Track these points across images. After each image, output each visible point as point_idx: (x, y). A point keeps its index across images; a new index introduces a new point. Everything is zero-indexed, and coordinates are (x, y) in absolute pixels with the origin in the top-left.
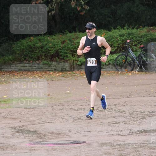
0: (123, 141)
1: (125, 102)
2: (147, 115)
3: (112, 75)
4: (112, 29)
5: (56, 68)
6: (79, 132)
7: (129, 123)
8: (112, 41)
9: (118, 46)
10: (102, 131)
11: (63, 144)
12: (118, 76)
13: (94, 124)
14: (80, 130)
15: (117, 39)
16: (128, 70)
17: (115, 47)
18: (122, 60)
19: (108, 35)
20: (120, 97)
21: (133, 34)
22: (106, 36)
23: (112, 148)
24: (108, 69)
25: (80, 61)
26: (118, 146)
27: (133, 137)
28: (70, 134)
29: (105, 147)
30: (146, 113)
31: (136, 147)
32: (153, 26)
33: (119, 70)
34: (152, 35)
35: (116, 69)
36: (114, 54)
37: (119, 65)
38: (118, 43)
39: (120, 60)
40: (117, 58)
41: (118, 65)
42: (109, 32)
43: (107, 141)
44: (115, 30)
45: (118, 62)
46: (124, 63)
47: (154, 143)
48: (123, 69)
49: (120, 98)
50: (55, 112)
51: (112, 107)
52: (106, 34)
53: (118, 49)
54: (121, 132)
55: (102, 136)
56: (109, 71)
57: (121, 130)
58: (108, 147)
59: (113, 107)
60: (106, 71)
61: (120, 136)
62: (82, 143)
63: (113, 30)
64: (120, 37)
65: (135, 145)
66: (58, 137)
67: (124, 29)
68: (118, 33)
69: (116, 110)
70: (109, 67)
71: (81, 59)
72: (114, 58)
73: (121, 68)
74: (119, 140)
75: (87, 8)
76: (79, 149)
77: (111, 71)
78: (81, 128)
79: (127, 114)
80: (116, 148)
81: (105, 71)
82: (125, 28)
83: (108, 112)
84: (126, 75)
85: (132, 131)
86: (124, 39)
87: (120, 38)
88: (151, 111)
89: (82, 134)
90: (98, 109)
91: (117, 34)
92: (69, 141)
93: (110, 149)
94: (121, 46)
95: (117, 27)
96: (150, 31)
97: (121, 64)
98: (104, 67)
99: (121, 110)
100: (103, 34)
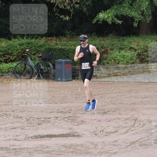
0: (19, 146)
1: (23, 108)
2: (43, 121)
4: (12, 38)
7: (25, 128)
8: (11, 49)
9: (18, 55)
15: (16, 48)
16: (27, 78)
17: (14, 55)
18: (21, 68)
19: (8, 44)
21: (32, 43)
22: (6, 44)
23: (8, 152)
24: (8, 76)
26: (14, 151)
27: (28, 142)
29: (1, 152)
30: (42, 119)
31: (30, 151)
32: (50, 37)
33: (18, 77)
34: (50, 45)
35: (16, 76)
36: (14, 62)
37: (19, 73)
38: (18, 52)
39: (19, 68)
40: (16, 66)
41: (17, 73)
42: (9, 41)
43: (4, 145)
44: (15, 39)
45: (18, 70)
46: (23, 71)
47: (48, 148)
48: (22, 77)
51: (10, 113)
52: (6, 43)
53: (17, 57)
54: (18, 137)
56: (9, 78)
57: (18, 135)
58: (4, 151)
61: (16, 141)
63: (13, 40)
65: (30, 149)
67: (23, 39)
68: (18, 43)
69: (14, 116)
70: (9, 75)
72: (13, 66)
73: (20, 76)
74: (15, 144)
79: (24, 120)
80: (11, 153)
81: (4, 78)
82: (24, 37)
83: (6, 117)
85: (28, 136)
86: (23, 48)
87: (20, 47)
88: (47, 118)
91: (17, 43)
93: (6, 153)
94: (20, 55)
95: (17, 37)
96: (48, 41)
97: (20, 72)
98: (3, 75)
99: (19, 116)
100: (3, 42)
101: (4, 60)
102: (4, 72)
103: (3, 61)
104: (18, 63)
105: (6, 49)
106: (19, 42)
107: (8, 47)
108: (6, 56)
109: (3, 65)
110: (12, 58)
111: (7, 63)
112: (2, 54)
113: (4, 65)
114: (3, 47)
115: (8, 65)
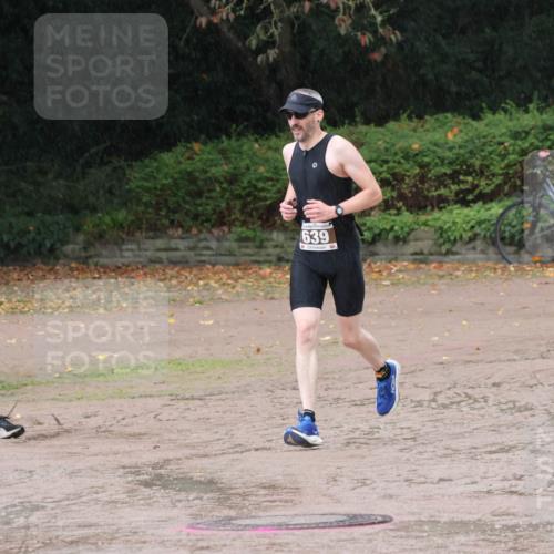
0: (526, 516)
1: (534, 372)
3: (486, 277)
4: (486, 110)
5: (283, 255)
6: (368, 482)
8: (483, 154)
9: (507, 173)
10: (451, 480)
11: (309, 526)
12: (506, 280)
13: (420, 453)
14: (369, 475)
15: (502, 147)
17: (494, 175)
18: (521, 224)
19: (470, 135)
20: (515, 357)
22: (462, 135)
23: (487, 540)
24: (471, 256)
25: (370, 229)
26: (510, 535)
28: (334, 490)
29: (462, 538)
33: (510, 258)
35: (501, 253)
36: (491, 200)
37: (512, 241)
38: (506, 161)
39: (514, 223)
40: (502, 215)
41: (507, 241)
42: (474, 123)
43: (470, 513)
44: (494, 114)
45: (508, 229)
48: (526, 256)
49: (515, 360)
50: (282, 411)
51: (487, 392)
52: (461, 131)
53: (505, 183)
54: (519, 482)
55: (449, 496)
56: (474, 261)
57: (519, 474)
58: (473, 537)
59: (491, 393)
60: (462, 262)
61: (515, 497)
62: (380, 523)
63: (489, 117)
64: (512, 141)
66: (292, 501)
67: (527, 111)
68: (507, 127)
69: (500, 403)
70: (474, 248)
71: (372, 218)
72: (491, 215)
73: (517, 252)
74: (512, 510)
75: (393, 37)
76: (369, 546)
77: (480, 264)
78: (375, 469)
79: (541, 417)
80: (500, 542)
81: (459, 261)
82: (531, 106)
83: (474, 409)
84: (534, 276)
86: (527, 145)
87: (514, 145)
89: (377, 490)
90: (434, 400)
91: (504, 130)
92: (332, 514)
93: (480, 543)
94: (516, 173)
95: (503, 105)
97: (517, 238)
98: (454, 249)
99: (517, 404)
100: (452, 128)
101: (457, 193)
102: (455, 240)
103: (452, 196)
104: (508, 202)
105: (462, 151)
106: (510, 124)
107: (470, 147)
108: (461, 178)
109: (451, 211)
110: (485, 185)
111: (465, 203)
112: (448, 171)
113: (455, 211)
114: (451, 144)
115: (472, 213)
